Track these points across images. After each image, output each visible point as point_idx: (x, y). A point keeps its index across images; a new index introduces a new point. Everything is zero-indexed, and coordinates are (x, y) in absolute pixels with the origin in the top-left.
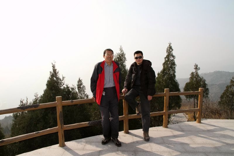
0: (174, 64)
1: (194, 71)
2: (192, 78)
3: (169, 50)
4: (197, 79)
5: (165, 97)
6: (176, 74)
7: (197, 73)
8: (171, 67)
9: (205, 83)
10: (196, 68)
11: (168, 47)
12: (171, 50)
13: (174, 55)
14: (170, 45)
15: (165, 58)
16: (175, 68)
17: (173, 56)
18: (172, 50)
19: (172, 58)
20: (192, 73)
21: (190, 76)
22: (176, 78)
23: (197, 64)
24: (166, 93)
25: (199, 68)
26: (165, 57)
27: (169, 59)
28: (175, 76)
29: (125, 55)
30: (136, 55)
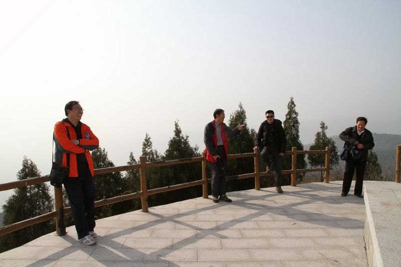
0: (296, 122)
1: (320, 130)
2: (318, 140)
3: (291, 106)
4: (323, 140)
5: (293, 156)
6: (299, 134)
7: (324, 134)
8: (294, 126)
9: (334, 145)
10: (323, 126)
11: (289, 102)
12: (293, 106)
13: (296, 111)
14: (291, 100)
15: (287, 115)
16: (298, 127)
17: (296, 113)
18: (295, 106)
19: (294, 116)
20: (318, 134)
21: (315, 138)
22: (299, 139)
23: (323, 122)
24: (293, 152)
25: (327, 127)
26: (287, 113)
27: (290, 117)
28: (298, 136)
29: (245, 112)
30: (267, 115)
